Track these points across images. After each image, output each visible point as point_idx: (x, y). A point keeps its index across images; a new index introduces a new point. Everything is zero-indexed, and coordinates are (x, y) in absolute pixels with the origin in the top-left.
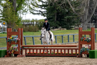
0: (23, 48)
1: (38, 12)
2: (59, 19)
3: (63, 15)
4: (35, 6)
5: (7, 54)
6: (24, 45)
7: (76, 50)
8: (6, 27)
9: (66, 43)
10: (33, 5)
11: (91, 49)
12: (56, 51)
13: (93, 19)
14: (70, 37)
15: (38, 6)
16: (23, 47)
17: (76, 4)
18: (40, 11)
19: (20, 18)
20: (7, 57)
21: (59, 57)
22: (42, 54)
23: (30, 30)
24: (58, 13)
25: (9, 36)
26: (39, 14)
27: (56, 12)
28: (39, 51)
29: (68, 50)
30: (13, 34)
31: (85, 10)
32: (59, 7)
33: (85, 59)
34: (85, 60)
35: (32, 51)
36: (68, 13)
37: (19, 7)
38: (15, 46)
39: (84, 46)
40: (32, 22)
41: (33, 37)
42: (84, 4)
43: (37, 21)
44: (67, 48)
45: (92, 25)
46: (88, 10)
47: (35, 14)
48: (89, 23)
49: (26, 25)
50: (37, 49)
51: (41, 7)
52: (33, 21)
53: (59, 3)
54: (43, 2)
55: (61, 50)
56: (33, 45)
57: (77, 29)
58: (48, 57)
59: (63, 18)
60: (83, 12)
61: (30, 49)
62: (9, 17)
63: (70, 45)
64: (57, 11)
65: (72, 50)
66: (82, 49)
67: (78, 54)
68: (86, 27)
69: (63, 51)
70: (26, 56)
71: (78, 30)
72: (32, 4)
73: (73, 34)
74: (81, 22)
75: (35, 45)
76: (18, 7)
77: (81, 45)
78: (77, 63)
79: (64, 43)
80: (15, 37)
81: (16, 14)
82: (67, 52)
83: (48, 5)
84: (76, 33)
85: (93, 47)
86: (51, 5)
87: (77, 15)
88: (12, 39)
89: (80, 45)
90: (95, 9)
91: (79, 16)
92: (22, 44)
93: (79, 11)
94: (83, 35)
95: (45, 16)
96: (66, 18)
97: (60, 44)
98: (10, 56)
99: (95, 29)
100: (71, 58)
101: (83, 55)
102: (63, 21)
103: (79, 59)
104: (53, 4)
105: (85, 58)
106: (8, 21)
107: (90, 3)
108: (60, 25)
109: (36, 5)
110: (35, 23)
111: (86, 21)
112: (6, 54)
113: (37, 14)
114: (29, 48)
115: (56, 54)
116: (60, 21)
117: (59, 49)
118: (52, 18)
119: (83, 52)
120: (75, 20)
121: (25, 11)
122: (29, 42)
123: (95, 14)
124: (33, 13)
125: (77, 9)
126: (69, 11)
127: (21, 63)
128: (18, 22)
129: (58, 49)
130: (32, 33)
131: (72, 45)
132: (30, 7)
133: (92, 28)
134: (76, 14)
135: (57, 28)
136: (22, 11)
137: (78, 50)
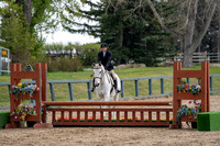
0: (47, 107)
1: (82, 28)
2: (129, 43)
3: (138, 34)
4: (75, 14)
5: (11, 122)
6: (49, 100)
7: (168, 111)
8: (7, 60)
9: (144, 97)
10: (71, 12)
11: (200, 111)
12: (122, 114)
13: (204, 42)
14: (154, 82)
15: (80, 13)
16: (47, 105)
17: (167, 10)
18: (85, 25)
19: (41, 41)
20: (12, 127)
21: (127, 129)
22: (90, 121)
23: (62, 68)
24: (126, 30)
25: (15, 80)
26: (84, 31)
27: (121, 26)
28: (82, 114)
29: (150, 111)
30: (24, 77)
31: (188, 23)
32: (129, 16)
33: (188, 133)
34: (187, 135)
35: (66, 115)
36: (148, 30)
37: (39, 16)
38: (28, 104)
39: (185, 102)
40: (67, 48)
41: (69, 84)
42: (186, 8)
43: (78, 48)
44: (147, 107)
45: (204, 57)
46: (194, 22)
47: (75, 31)
48: (196, 51)
49: (54, 57)
50: (79, 111)
51: (88, 15)
52: (70, 47)
53: (130, 7)
54: (92, 4)
55: (134, 111)
56: (69, 101)
57: (170, 65)
58: (104, 129)
59: (138, 40)
60: (184, 27)
61: (63, 111)
62: (15, 39)
63: (153, 101)
64: (124, 24)
65: (158, 111)
66: (180, 110)
67: (171, 122)
68: (191, 60)
69: (138, 115)
70: (55, 126)
71: (172, 68)
72: (68, 9)
73: (160, 76)
74: (178, 49)
75: (75, 101)
76: (35, 15)
77: (179, 102)
78: (170, 141)
79: (140, 96)
80: (29, 84)
81: (31, 31)
82: (146, 117)
83: (103, 12)
84: (168, 74)
85: (205, 106)
86: (111, 10)
87: (168, 35)
88: (23, 87)
89: (177, 102)
90: (210, 20)
91: (174, 35)
92: (44, 99)
93: (175, 25)
94: (184, 79)
95: (96, 36)
96: (144, 39)
97: (131, 99)
98: (18, 125)
99: (210, 65)
100: (155, 130)
101: (184, 123)
102: (138, 47)
103: (175, 133)
104: (116, 9)
105: (189, 129)
106: (14, 47)
107: (199, 7)
108: (131, 57)
109: (76, 11)
110: (74, 51)
111: (189, 47)
112: (9, 122)
113: (79, 31)
114: (61, 107)
115: (123, 121)
116: (132, 47)
117: (130, 110)
118: (112, 41)
119: (184, 117)
120: (165, 44)
121: (51, 25)
122: (61, 95)
123: (211, 31)
124: (70, 30)
125: (170, 21)
126: (151, 25)
127: (42, 142)
128: (35, 49)
129: (126, 111)
130: (67, 74)
131: (159, 100)
132: (63, 17)
133: (203, 63)
134: (168, 31)
135: (123, 62)
136: (44, 24)
137: (171, 113)
